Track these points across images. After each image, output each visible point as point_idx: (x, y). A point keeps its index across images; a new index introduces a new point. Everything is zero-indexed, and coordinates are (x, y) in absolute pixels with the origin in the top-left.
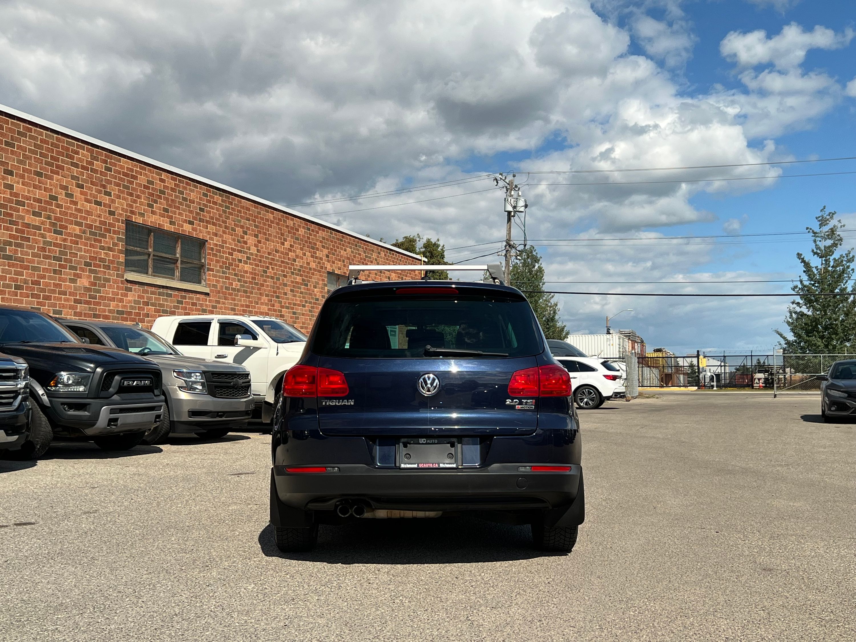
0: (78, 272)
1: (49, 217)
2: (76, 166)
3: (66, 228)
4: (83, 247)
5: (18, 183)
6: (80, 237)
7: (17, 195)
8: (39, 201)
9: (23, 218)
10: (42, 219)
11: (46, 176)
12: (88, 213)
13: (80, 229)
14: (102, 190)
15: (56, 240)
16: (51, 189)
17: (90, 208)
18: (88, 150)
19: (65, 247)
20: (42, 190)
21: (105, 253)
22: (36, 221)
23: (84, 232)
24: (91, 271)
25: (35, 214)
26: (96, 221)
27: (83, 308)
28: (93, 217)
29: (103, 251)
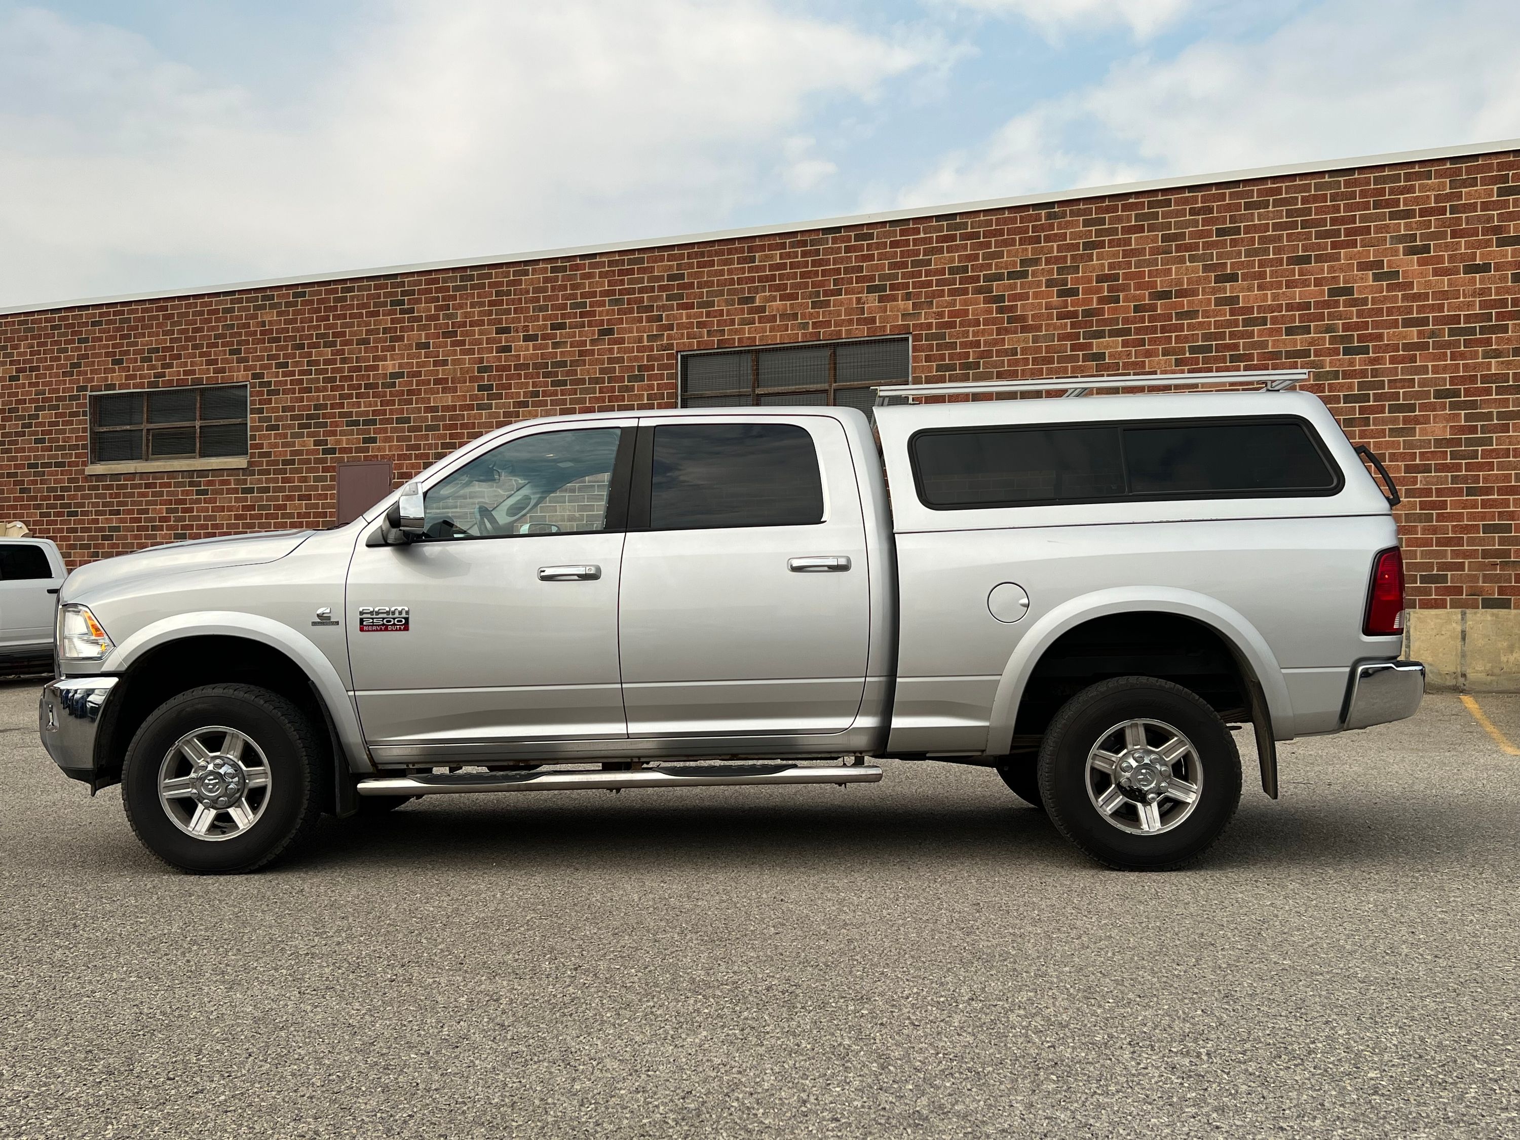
0: (1417, 413)
1: (1329, 329)
2: (1408, 214)
3: (1380, 337)
4: (1430, 364)
5: (1250, 289)
6: (1424, 346)
7: (1249, 310)
8: (1307, 306)
9: (1264, 344)
10: (1312, 335)
11: (1319, 259)
12: (1444, 295)
13: (1419, 332)
14: (1491, 240)
15: (1351, 363)
16: (1334, 277)
17: (1450, 285)
18: (1439, 174)
19: (1375, 373)
20: (1309, 286)
21: (1502, 363)
22: (1299, 341)
23: (1433, 334)
24: (1453, 406)
25: (1290, 331)
26: (1470, 305)
27: (1435, 480)
28: (1461, 299)
29: (1493, 360)
